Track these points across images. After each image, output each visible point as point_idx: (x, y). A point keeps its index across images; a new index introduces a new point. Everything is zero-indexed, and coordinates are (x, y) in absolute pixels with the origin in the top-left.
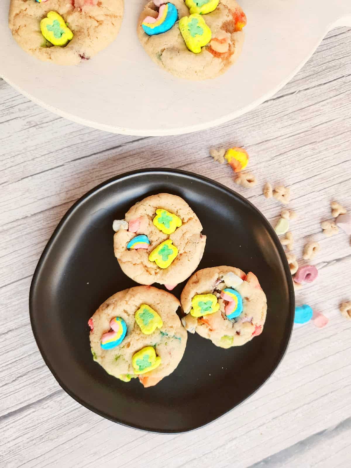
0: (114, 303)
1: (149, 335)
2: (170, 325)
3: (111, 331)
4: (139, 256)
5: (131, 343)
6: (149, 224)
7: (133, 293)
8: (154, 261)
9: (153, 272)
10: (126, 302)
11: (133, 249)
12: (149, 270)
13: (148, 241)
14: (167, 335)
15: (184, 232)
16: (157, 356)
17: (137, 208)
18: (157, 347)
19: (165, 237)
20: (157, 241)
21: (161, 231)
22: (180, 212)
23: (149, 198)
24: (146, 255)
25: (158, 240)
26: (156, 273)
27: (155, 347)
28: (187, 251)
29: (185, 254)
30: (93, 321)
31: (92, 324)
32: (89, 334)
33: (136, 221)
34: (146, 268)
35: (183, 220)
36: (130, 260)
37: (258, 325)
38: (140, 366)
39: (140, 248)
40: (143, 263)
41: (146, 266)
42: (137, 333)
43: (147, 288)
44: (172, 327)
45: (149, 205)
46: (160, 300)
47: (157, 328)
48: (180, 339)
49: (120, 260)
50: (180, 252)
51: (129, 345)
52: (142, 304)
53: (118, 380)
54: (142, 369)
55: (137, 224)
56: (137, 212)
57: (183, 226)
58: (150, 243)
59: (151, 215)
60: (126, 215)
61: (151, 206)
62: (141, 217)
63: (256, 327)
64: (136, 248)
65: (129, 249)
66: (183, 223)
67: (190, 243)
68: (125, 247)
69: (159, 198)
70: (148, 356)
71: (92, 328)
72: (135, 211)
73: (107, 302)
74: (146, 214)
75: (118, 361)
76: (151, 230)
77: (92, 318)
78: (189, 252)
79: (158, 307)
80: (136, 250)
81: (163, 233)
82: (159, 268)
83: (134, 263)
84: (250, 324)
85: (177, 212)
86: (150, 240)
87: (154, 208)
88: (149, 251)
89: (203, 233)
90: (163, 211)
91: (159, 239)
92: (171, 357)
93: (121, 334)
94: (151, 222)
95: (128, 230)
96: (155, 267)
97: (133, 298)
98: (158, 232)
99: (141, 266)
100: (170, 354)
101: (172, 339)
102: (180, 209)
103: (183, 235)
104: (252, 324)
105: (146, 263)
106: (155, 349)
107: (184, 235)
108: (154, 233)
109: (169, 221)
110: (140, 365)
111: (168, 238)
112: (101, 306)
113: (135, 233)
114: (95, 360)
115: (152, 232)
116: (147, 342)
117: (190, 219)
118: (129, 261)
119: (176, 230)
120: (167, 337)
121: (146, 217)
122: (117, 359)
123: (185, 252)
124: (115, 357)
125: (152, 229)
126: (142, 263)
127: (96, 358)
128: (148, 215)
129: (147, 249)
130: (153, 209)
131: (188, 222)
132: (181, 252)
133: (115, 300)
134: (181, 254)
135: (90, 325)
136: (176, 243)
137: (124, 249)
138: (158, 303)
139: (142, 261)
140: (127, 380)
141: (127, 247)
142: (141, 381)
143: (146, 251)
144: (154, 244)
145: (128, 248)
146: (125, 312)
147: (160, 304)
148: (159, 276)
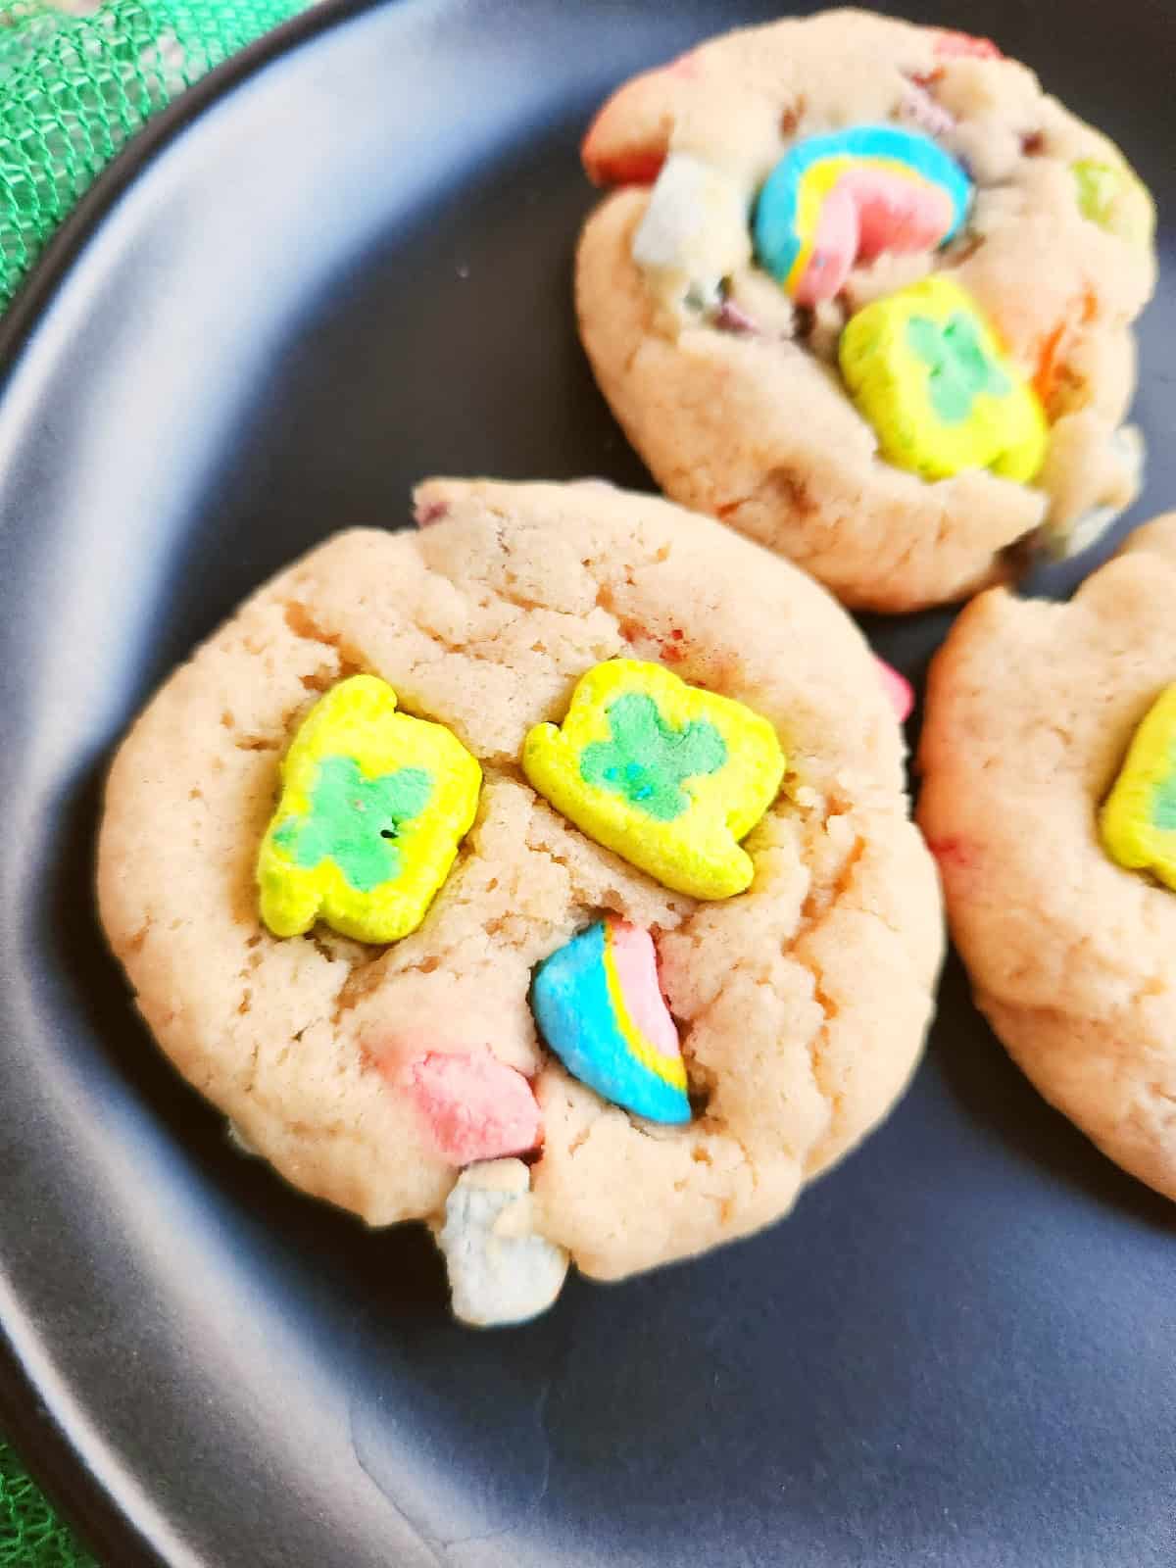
4: (742, 986)
6: (429, 966)
7: (1053, 962)
10: (1147, 1001)
11: (689, 1059)
12: (828, 870)
13: (586, 945)
15: (435, 649)
17: (299, 1129)
19: (511, 796)
20: (560, 860)
21: (465, 847)
22: (257, 713)
23: (170, 1038)
24: (715, 932)
26: (834, 808)
28: (592, 589)
29: (620, 592)
33: (424, 1099)
34: (823, 899)
35: (320, 680)
36: (805, 1057)
39: (668, 1001)
40: (790, 933)
41: (808, 908)
43: (960, 862)
45: (244, 1008)
46: (1027, 731)
49: (812, 1156)
50: (615, 641)
52: (1111, 857)
55: (452, 1084)
56: (328, 1119)
57: (375, 662)
58: (601, 916)
59: (336, 973)
60: (381, 1214)
61: (247, 995)
62: (377, 1058)
64: (670, 1033)
65: (700, 1100)
66: (352, 668)
67: (512, 578)
68: (688, 1143)
69: (159, 936)
72: (332, 1132)
74: (336, 1020)
76: (484, 938)
78: (600, 569)
79: (1092, 734)
80: (683, 1028)
81: (478, 823)
82: (782, 799)
83: (818, 1011)
85: (259, 746)
86: (572, 924)
87: (256, 961)
88: (671, 907)
89: (396, 516)
90: (273, 860)
91: (543, 848)
94: (401, 957)
95: (531, 1157)
96: (785, 831)
98: (478, 870)
99: (824, 944)
102: (227, 721)
103: (457, 648)
105: (780, 912)
107: (457, 639)
108: (496, 905)
109: (360, 788)
111: (516, 770)
113: (533, 1083)
115: (494, 928)
117: (304, 628)
118: (816, 1060)
119: (430, 717)
121: (365, 1008)
123: (604, 600)
125: (463, 930)
126: (790, 947)
128: (346, 1000)
129: (656, 934)
130: (279, 962)
131: (331, 641)
132: (606, 628)
134: (630, 632)
136: (546, 689)
137: (713, 1144)
138: (1055, 740)
139: (773, 946)
141: (683, 1127)
143: (674, 943)
144: (600, 880)
145: (685, 1111)
147: (1062, 719)
148: (848, 780)
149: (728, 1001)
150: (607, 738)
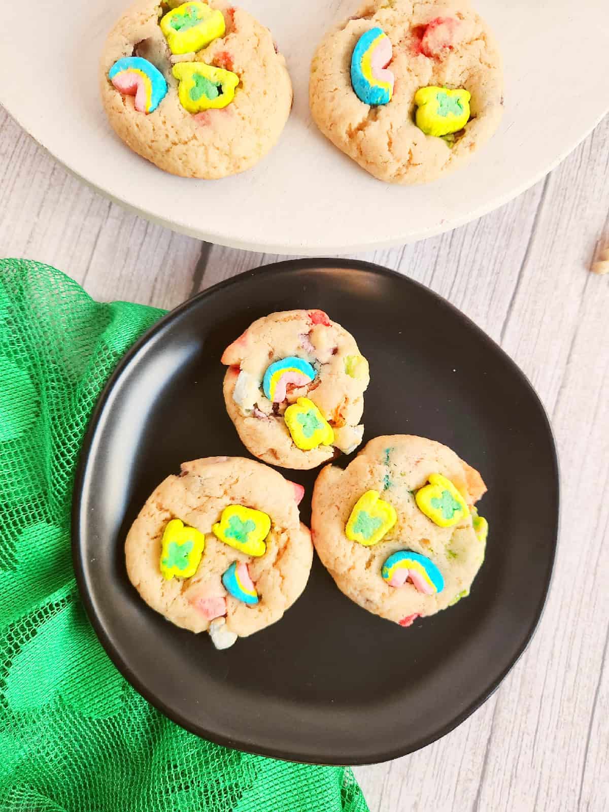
0: (360, 591)
1: (397, 510)
2: (369, 476)
3: (410, 580)
4: (264, 576)
5: (420, 538)
6: (198, 581)
7: (332, 561)
8: (264, 541)
9: (284, 537)
10: (351, 571)
11: (257, 590)
12: (282, 545)
13: (232, 569)
14: (387, 476)
15: (191, 510)
16: (428, 483)
18: (413, 488)
19: (212, 541)
20: (224, 554)
21: (203, 553)
22: (154, 529)
24: (259, 564)
25: (223, 551)
26: (283, 530)
27: (414, 493)
28: (223, 491)
30: (402, 618)
31: (408, 619)
32: (427, 618)
34: (282, 551)
35: (167, 521)
36: (279, 589)
37: (310, 321)
38: (454, 509)
39: (251, 578)
40: (274, 562)
41: (279, 554)
42: (399, 533)
43: (315, 536)
44: (371, 472)
46: (330, 505)
47: (380, 499)
48: (388, 451)
50: (230, 502)
51: (425, 541)
52: (346, 537)
53: (489, 539)
54: (458, 504)
55: (207, 605)
57: (177, 515)
58: (235, 563)
59: (181, 585)
61: (163, 593)
62: (191, 602)
63: (313, 322)
64: (253, 585)
66: (173, 518)
67: (205, 491)
68: (257, 608)
69: (143, 584)
70: (434, 500)
71: (415, 617)
73: (362, 604)
74: (182, 594)
75: (457, 552)
76: (209, 573)
77: (397, 622)
78: (223, 486)
80: (255, 583)
81: (205, 548)
82: (272, 528)
83: (281, 579)
84: (313, 336)
85: (155, 538)
86: (228, 566)
87: (163, 585)
88: (249, 559)
90: (163, 567)
91: (219, 552)
92: (422, 459)
93: (409, 560)
94: (193, 581)
95: (225, 616)
96: (272, 537)
97: (342, 559)
98: (206, 560)
99: (281, 564)
100: (418, 462)
101: (392, 465)
102: (148, 534)
104: (311, 332)
105: (272, 557)
106: (417, 490)
108: (211, 566)
109: (179, 548)
110: (451, 510)
111: (213, 534)
112: (371, 611)
113: (225, 598)
114: (467, 593)
115: (211, 570)
116: (410, 508)
117: (161, 509)
118: (281, 589)
119: (191, 527)
120: (390, 475)
121: (187, 592)
122: (455, 555)
123: (226, 493)
124: (453, 558)
125: (205, 572)
126: (275, 564)
127: (465, 592)
128: (183, 589)
129: (247, 565)
130: (168, 584)
131: (167, 510)
132: (227, 500)
133: (353, 592)
134: (233, 499)
135: (412, 622)
136: (215, 517)
137: (263, 608)
138: (336, 508)
139: (270, 565)
140: (484, 524)
141: (257, 604)
142: (479, 498)
143: (251, 566)
144: (233, 557)
146: (369, 564)
147: (337, 503)
148: (285, 525)
149: (262, 578)
150: (229, 527)
